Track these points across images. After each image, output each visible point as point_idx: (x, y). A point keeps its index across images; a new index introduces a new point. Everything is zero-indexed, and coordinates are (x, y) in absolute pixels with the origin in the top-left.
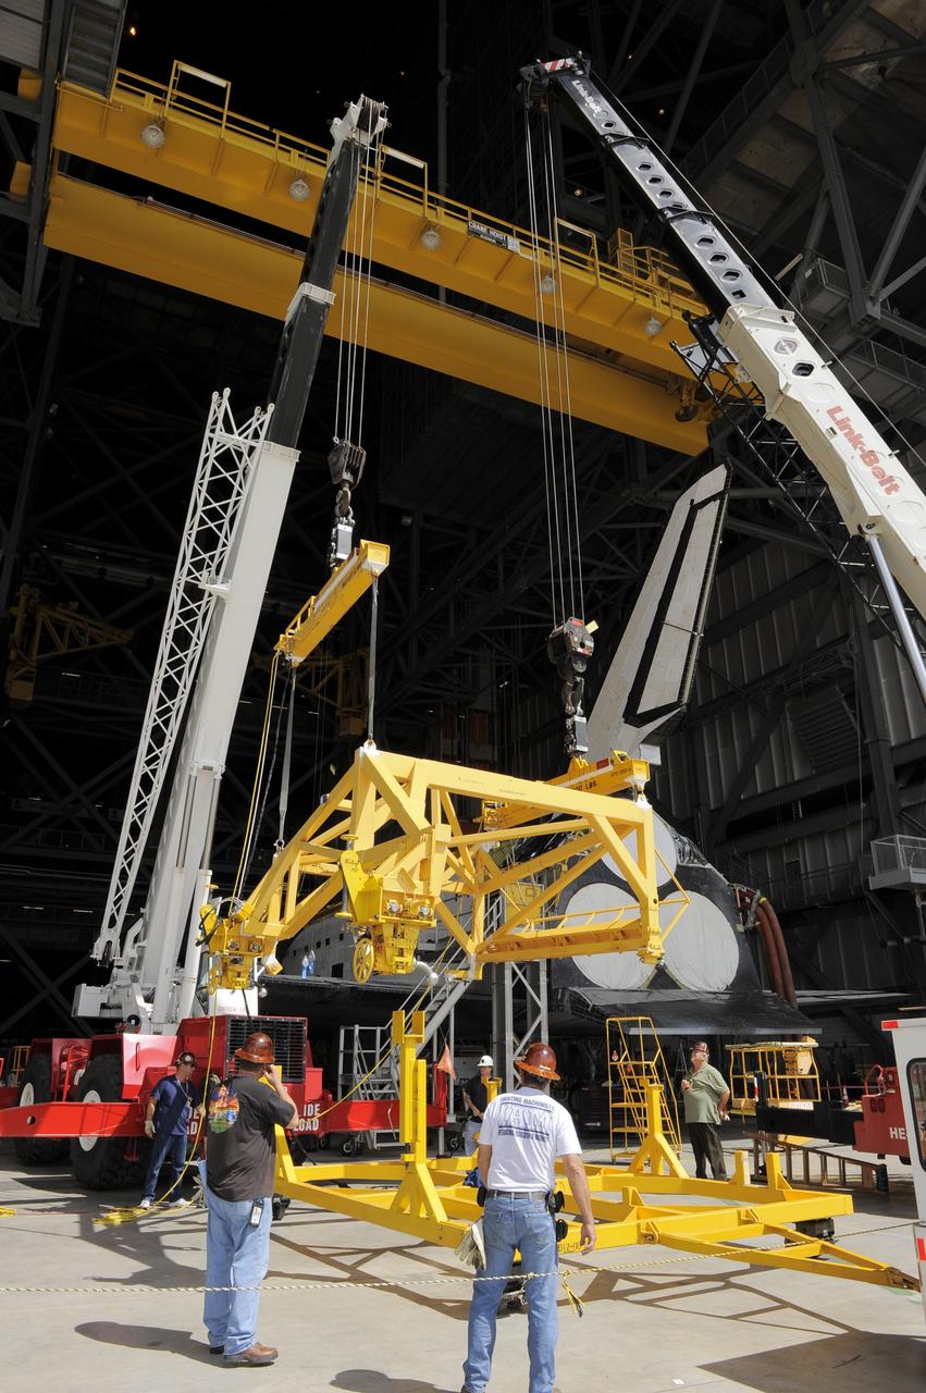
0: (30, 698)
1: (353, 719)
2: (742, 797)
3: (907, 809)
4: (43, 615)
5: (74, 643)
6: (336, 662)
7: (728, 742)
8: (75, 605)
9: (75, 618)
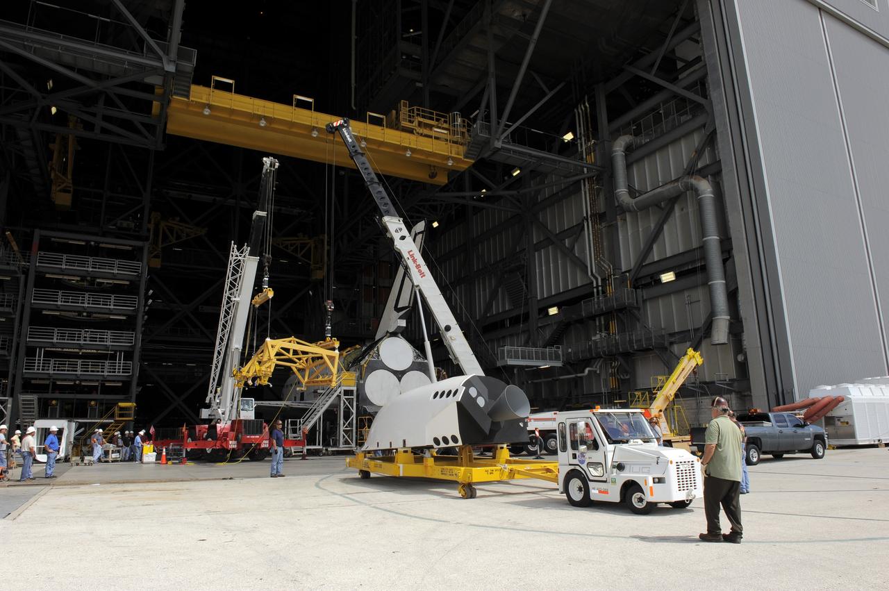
0: (159, 267)
1: (318, 271)
2: (488, 315)
3: (540, 327)
4: (163, 224)
5: (178, 237)
6: (309, 241)
7: (484, 290)
8: (178, 219)
9: (178, 225)
